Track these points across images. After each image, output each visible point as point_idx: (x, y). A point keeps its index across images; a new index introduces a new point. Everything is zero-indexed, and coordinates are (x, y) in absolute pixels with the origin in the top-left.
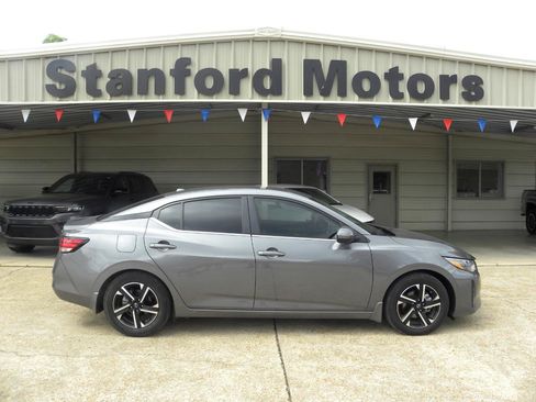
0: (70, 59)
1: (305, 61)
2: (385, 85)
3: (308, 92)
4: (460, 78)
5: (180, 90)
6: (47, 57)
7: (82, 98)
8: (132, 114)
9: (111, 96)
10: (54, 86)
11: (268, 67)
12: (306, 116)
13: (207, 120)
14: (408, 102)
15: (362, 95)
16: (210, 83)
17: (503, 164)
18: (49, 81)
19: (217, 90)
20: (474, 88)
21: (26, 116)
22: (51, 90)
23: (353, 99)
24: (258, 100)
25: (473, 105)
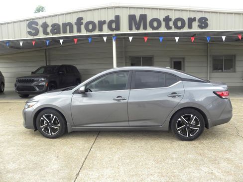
0: (36, 20)
1: (129, 15)
2: (163, 24)
3: (131, 29)
4: (197, 19)
5: (79, 30)
6: (27, 20)
7: (41, 36)
8: (61, 41)
9: (53, 34)
10: (31, 32)
11: (114, 19)
12: (131, 38)
13: (91, 42)
14: (174, 30)
15: (154, 28)
16: (90, 27)
17: (235, 56)
18: (29, 30)
19: (93, 29)
20: (204, 22)
21: (21, 44)
22: (30, 33)
23: (149, 31)
24: (110, 33)
25: (204, 30)
